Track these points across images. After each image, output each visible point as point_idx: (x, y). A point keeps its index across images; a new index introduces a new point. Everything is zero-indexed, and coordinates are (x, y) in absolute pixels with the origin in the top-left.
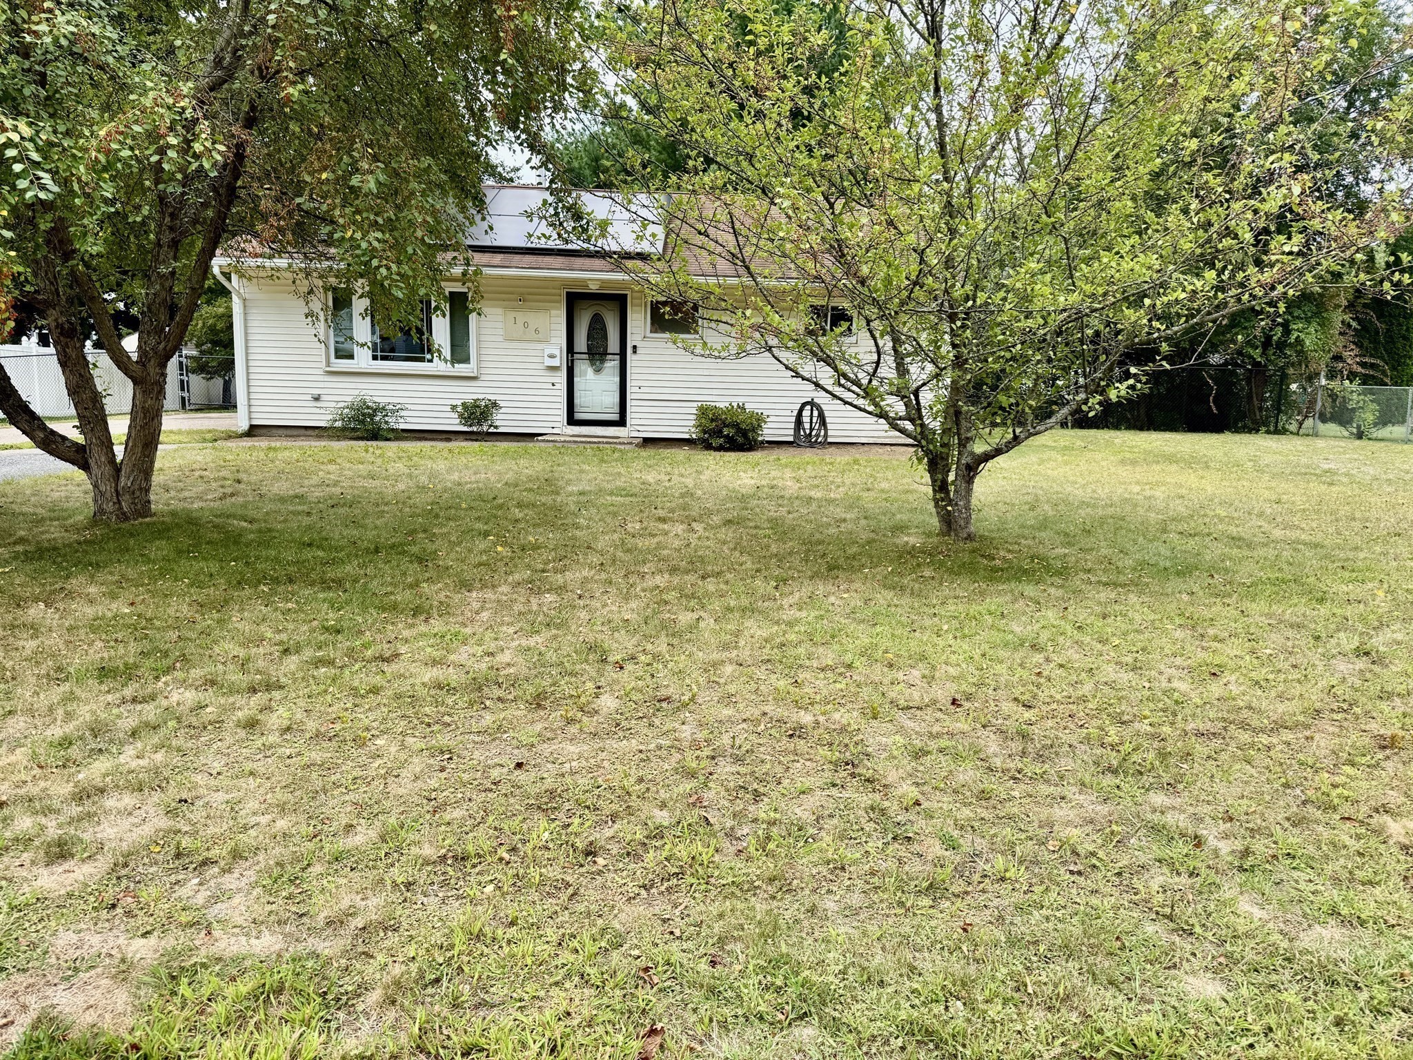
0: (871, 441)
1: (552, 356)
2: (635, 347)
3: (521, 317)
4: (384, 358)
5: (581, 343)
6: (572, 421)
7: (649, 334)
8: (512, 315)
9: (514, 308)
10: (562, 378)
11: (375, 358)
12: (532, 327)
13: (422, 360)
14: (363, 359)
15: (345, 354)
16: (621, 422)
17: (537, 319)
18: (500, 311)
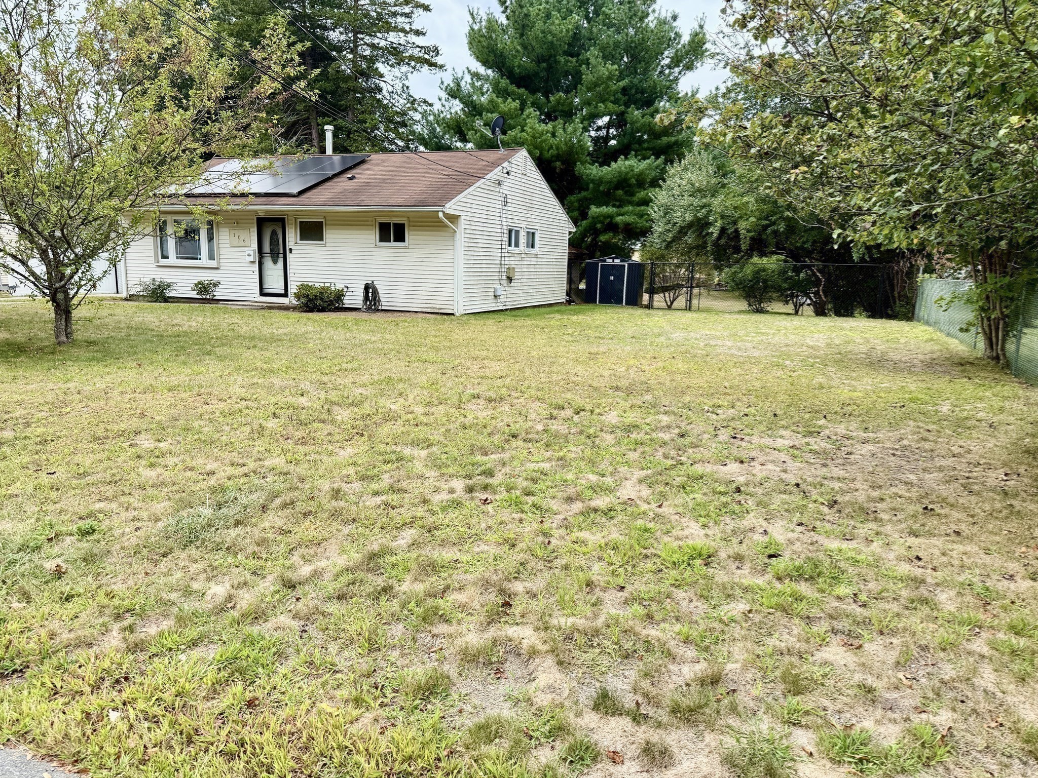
0: (420, 310)
1: (249, 255)
2: (291, 250)
3: (237, 233)
4: (182, 258)
5: (267, 248)
6: (262, 294)
7: (299, 241)
8: (232, 232)
9: (234, 228)
10: (256, 268)
11: (177, 258)
12: (242, 238)
13: (196, 259)
14: (172, 260)
15: (165, 257)
16: (285, 295)
17: (244, 234)
18: (227, 230)
